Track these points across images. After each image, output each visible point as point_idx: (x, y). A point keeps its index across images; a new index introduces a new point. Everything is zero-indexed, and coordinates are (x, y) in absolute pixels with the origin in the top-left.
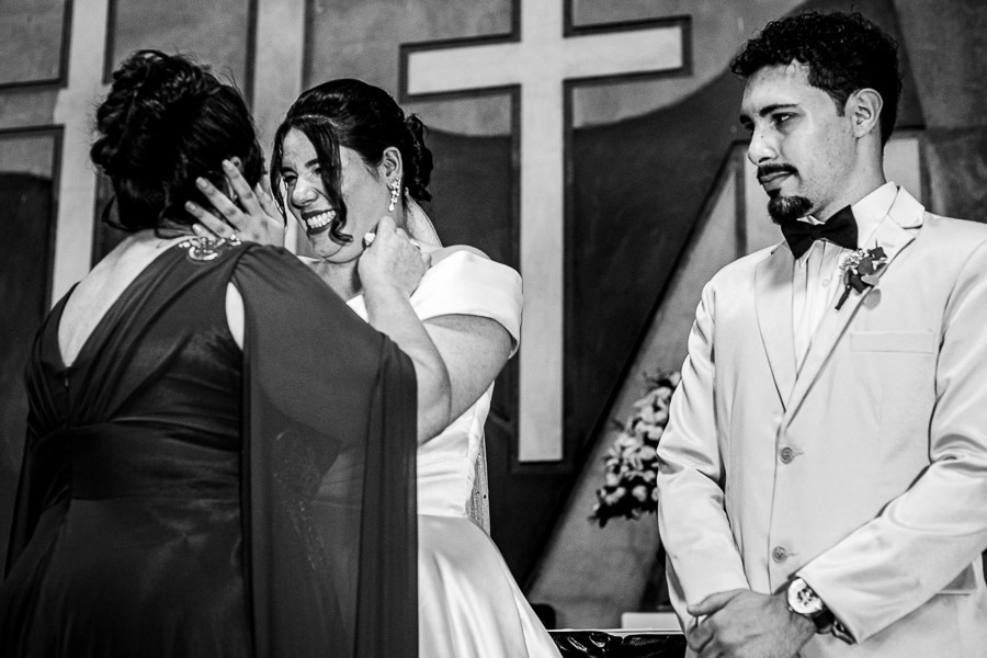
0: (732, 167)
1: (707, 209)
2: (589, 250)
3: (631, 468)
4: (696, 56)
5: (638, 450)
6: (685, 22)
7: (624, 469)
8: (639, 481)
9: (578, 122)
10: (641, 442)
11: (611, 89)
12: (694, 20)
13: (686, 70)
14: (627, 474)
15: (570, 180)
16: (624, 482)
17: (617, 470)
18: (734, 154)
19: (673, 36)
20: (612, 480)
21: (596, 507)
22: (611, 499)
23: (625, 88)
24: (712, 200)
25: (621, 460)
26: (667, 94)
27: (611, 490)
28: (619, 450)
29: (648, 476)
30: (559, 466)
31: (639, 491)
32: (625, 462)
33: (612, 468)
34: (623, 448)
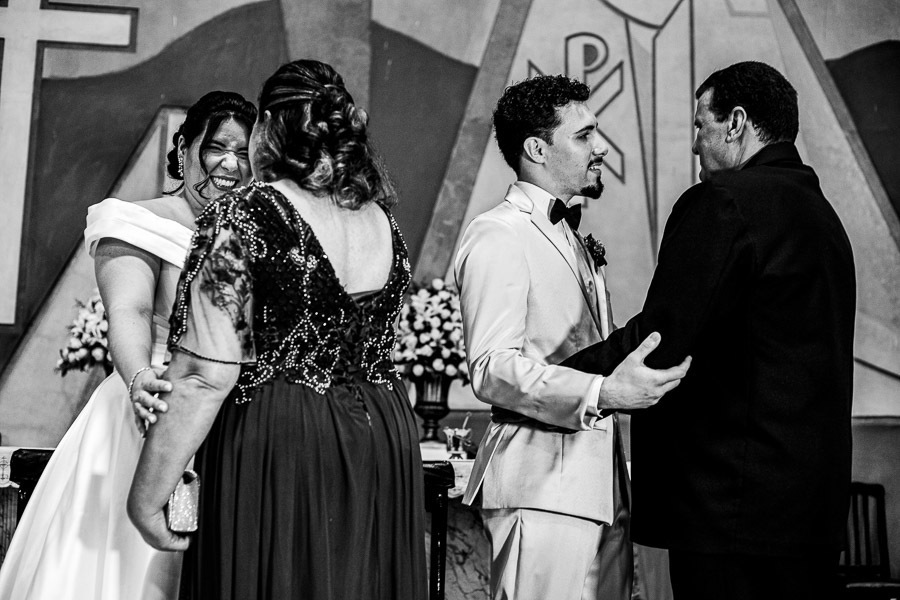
0: (159, 123)
1: (138, 151)
2: (46, 171)
3: (92, 335)
4: (140, 39)
5: (98, 324)
6: (134, 12)
7: (86, 336)
8: (98, 345)
9: (46, 74)
10: (101, 317)
11: (75, 53)
12: (141, 11)
13: (132, 47)
14: (89, 340)
15: (37, 116)
16: (86, 346)
17: (80, 336)
18: (161, 114)
19: (124, 21)
20: (76, 343)
21: (60, 361)
22: (72, 357)
23: (85, 53)
24: (142, 145)
25: (84, 329)
26: (116, 63)
27: (72, 350)
28: (83, 322)
29: (104, 342)
30: (12, 328)
31: (98, 353)
32: (87, 331)
33: (77, 334)
34: (86, 321)
